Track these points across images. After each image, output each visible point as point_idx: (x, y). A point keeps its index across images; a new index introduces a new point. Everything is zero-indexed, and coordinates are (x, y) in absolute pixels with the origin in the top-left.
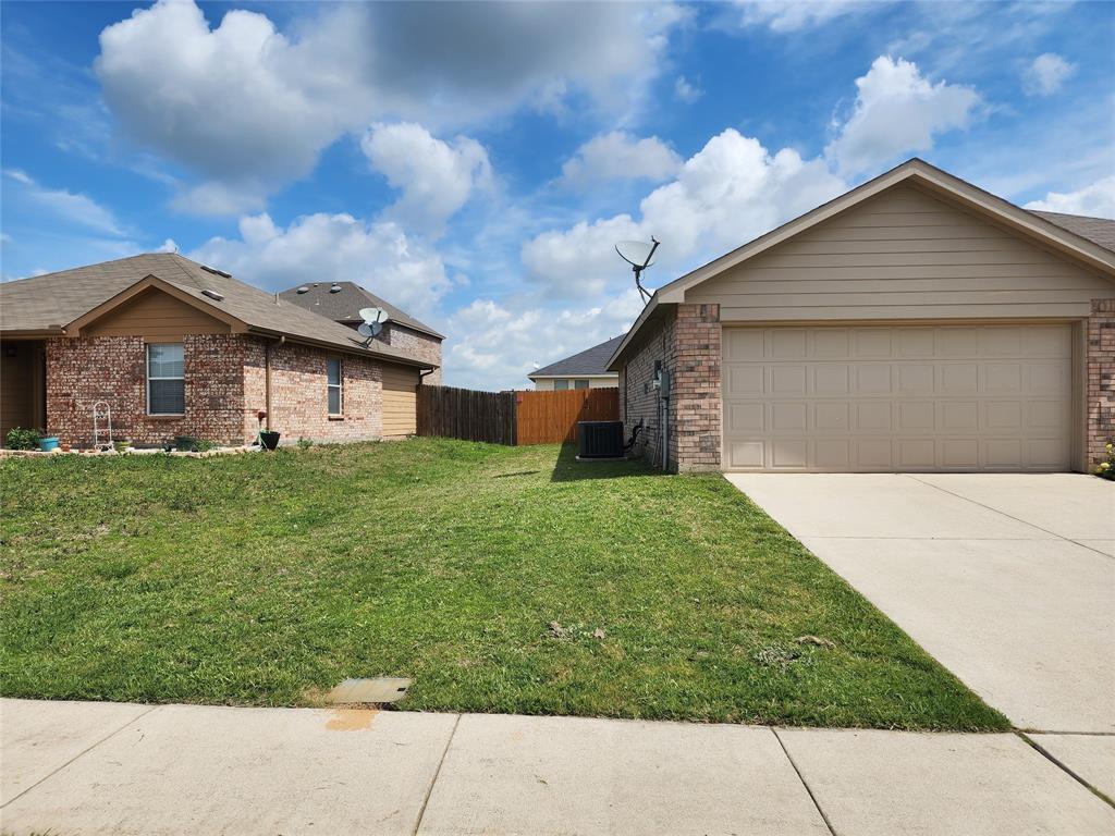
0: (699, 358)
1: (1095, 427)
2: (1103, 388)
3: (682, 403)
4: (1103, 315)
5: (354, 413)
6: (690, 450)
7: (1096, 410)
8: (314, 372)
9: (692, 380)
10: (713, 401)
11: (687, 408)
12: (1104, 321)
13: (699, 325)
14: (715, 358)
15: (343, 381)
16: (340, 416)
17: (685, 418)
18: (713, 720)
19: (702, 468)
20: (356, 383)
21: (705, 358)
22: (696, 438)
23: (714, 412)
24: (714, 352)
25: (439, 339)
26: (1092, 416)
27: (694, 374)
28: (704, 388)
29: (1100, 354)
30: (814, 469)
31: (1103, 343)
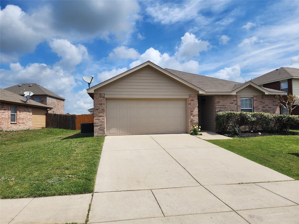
0: (99, 107)
1: (190, 123)
2: (192, 114)
3: (95, 118)
4: (191, 98)
5: (21, 121)
6: (97, 130)
7: (190, 119)
8: (5, 110)
9: (98, 112)
10: (103, 118)
11: (96, 119)
12: (191, 99)
13: (99, 99)
14: (103, 107)
15: (17, 112)
16: (16, 122)
17: (96, 122)
18: (20, 198)
19: (100, 135)
20: (21, 113)
21: (101, 107)
22: (99, 127)
23: (103, 120)
24: (103, 105)
25: (64, 100)
26: (189, 120)
27: (98, 111)
28: (101, 114)
29: (191, 107)
30: (129, 134)
31: (191, 104)
